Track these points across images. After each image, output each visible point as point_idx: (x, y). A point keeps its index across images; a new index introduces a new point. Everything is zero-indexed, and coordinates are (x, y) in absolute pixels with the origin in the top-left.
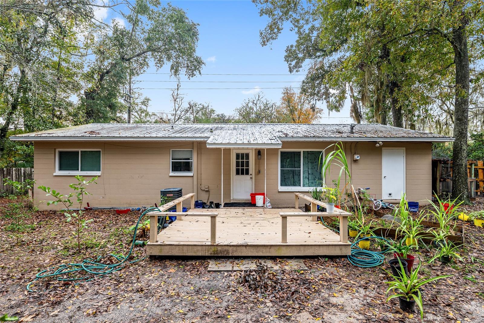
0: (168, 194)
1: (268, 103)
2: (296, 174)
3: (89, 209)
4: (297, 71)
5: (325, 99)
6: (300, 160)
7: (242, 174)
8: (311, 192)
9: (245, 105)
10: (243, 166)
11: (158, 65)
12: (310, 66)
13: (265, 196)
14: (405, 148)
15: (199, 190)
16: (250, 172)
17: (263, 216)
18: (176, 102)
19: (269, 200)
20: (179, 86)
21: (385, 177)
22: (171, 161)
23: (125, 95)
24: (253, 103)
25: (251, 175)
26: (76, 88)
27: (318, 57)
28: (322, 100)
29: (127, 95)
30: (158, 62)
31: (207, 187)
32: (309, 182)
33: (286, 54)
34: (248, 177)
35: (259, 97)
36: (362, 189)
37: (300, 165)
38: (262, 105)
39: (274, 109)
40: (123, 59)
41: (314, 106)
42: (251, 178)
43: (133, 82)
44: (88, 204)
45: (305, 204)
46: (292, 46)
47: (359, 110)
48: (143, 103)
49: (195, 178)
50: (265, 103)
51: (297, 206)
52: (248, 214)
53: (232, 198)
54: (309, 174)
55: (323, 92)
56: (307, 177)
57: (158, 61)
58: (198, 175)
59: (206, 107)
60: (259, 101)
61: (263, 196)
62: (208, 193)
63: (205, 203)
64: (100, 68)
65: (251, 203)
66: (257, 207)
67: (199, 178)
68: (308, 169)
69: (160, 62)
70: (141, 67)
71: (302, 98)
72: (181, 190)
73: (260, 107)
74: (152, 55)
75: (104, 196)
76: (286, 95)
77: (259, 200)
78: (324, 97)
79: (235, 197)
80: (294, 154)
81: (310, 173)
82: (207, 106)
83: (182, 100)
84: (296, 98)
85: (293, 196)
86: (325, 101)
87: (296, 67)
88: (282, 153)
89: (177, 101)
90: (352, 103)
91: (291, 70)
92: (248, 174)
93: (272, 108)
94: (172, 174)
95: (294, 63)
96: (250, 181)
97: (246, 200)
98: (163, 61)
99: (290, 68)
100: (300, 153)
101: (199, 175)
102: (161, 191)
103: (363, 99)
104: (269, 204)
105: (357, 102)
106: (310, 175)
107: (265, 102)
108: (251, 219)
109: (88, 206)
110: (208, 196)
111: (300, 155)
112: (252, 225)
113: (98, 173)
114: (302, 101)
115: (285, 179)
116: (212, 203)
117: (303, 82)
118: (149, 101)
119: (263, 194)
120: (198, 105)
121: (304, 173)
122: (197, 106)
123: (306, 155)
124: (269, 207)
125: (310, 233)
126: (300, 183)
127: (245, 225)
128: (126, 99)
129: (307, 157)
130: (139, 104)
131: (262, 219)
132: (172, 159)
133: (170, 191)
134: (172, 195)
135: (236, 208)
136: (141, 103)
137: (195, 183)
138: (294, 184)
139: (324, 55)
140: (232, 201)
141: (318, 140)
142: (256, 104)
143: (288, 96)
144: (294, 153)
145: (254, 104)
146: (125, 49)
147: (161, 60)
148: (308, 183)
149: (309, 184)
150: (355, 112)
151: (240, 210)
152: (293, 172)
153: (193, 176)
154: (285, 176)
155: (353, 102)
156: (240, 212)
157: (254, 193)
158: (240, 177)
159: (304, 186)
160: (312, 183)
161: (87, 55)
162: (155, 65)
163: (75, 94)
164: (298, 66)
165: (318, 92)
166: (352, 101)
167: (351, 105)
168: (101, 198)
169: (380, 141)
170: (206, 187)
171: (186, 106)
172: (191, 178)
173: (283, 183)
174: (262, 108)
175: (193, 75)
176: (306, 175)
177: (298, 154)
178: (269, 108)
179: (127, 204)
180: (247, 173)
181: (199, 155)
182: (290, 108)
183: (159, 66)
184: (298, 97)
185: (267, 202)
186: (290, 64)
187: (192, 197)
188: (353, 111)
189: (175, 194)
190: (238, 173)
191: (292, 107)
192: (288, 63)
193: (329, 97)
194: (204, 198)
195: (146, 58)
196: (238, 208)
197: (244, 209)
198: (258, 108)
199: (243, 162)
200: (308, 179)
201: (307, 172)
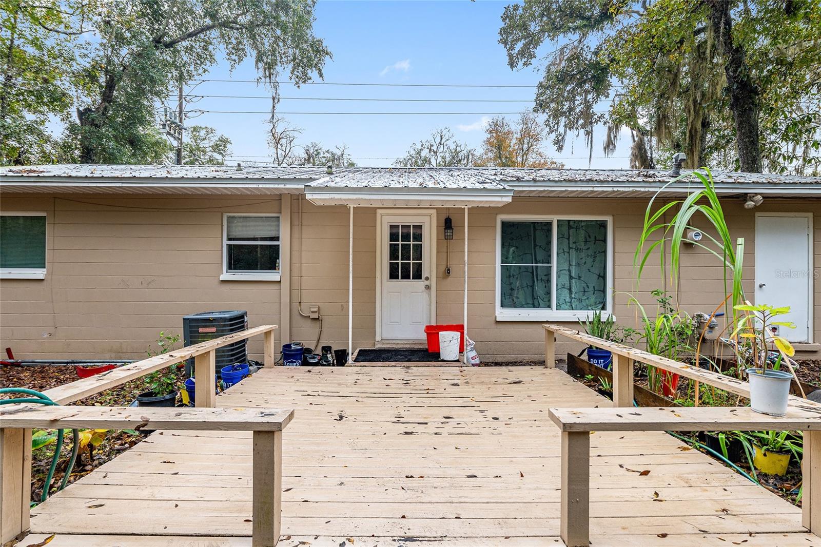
0: (203, 327)
1: (458, 149)
2: (539, 278)
3: (12, 364)
4: (525, 64)
5: (583, 126)
6: (549, 243)
7: (406, 276)
8: (584, 323)
9: (413, 153)
10: (406, 256)
11: (233, 57)
12: (551, 59)
13: (466, 332)
14: (811, 215)
15: (296, 317)
16: (425, 273)
17: (462, 390)
18: (279, 146)
19: (472, 342)
20: (276, 101)
21: (761, 286)
22: (226, 242)
23: (168, 122)
24: (430, 150)
25: (427, 279)
26: (58, 101)
27: (573, 29)
28: (577, 129)
29: (174, 123)
30: (234, 51)
31: (316, 309)
32: (571, 297)
33: (502, 25)
34: (419, 284)
35: (441, 139)
36: (707, 316)
37: (550, 256)
38: (447, 155)
39: (470, 161)
40: (157, 41)
41: (563, 139)
42: (428, 287)
43: (188, 99)
44: (9, 351)
45: (568, 354)
46: (516, 8)
47: (649, 154)
48: (216, 148)
49: (285, 285)
50: (453, 151)
51: (551, 361)
52: (419, 383)
53: (378, 338)
54: (571, 277)
55: (580, 111)
56: (567, 285)
57: (233, 48)
58: (293, 278)
59: (339, 157)
60: (442, 146)
61: (459, 334)
62: (318, 324)
63: (309, 351)
64: (109, 62)
65: (427, 350)
66: (443, 361)
67: (296, 285)
68: (570, 265)
69: (238, 52)
70: (199, 62)
71: (525, 141)
72: (242, 317)
73: (444, 158)
74: (223, 36)
75: (52, 330)
76: (494, 135)
77: (449, 343)
78: (581, 122)
79: (386, 336)
80: (534, 227)
81: (573, 275)
82: (339, 153)
83: (291, 142)
84: (514, 141)
85: (540, 332)
86: (582, 131)
87: (523, 56)
88: (505, 224)
89: (281, 145)
90: (634, 141)
91: (513, 63)
92: (421, 278)
93: (468, 160)
94: (226, 276)
95: (519, 46)
96: (425, 295)
97: (415, 342)
98: (243, 49)
99: (510, 56)
100: (549, 224)
101: (296, 280)
102: (184, 319)
103: (659, 129)
104: (474, 354)
105: (646, 139)
106: (573, 281)
107: (453, 147)
108: (427, 402)
109: (11, 356)
110: (318, 331)
111: (549, 231)
112: (431, 428)
113: (39, 273)
114: (525, 146)
115: (512, 289)
116: (327, 349)
117: (540, 86)
118: (228, 145)
119: (459, 328)
120: (322, 153)
121: (558, 276)
122: (322, 155)
123: (565, 229)
124: (473, 362)
125: (646, 473)
126: (549, 301)
127: (410, 428)
128: (172, 132)
129: (566, 236)
130: (208, 150)
131: (460, 402)
132: (230, 239)
133: (208, 320)
134: (214, 330)
135: (388, 363)
136: (211, 149)
137: (286, 299)
138: (534, 304)
139: (585, 26)
140: (378, 346)
141: (600, 189)
142: (435, 153)
143: (497, 137)
144: (534, 224)
145: (432, 153)
146: (164, 22)
147: (241, 47)
148: (568, 300)
149: (571, 302)
150: (641, 157)
151: (394, 372)
152: (533, 272)
153: (280, 281)
154: (511, 284)
155: (636, 139)
156: (396, 377)
157: (434, 324)
158: (400, 283)
159: (559, 307)
160: (580, 300)
161: (82, 32)
162: (228, 57)
163: (58, 115)
164: (527, 54)
165: (571, 109)
166: (633, 136)
167: (632, 144)
168: (45, 336)
169: (756, 194)
170: (313, 310)
171: (299, 152)
172: (275, 287)
173: (507, 300)
174: (448, 160)
175: (306, 79)
176: (565, 280)
177: (545, 228)
178: (460, 160)
179: (111, 351)
180: (418, 276)
181: (296, 229)
182: (501, 160)
183: (235, 60)
184: (517, 138)
185: (469, 348)
186: (512, 48)
187: (267, 334)
188: (637, 156)
189: (220, 326)
190: (393, 275)
191: (506, 158)
192: (506, 47)
193: (591, 123)
194: (308, 338)
195: (208, 43)
196: (393, 363)
197: (408, 368)
198: (440, 159)
199: (406, 248)
200: (570, 289)
201: (568, 273)
